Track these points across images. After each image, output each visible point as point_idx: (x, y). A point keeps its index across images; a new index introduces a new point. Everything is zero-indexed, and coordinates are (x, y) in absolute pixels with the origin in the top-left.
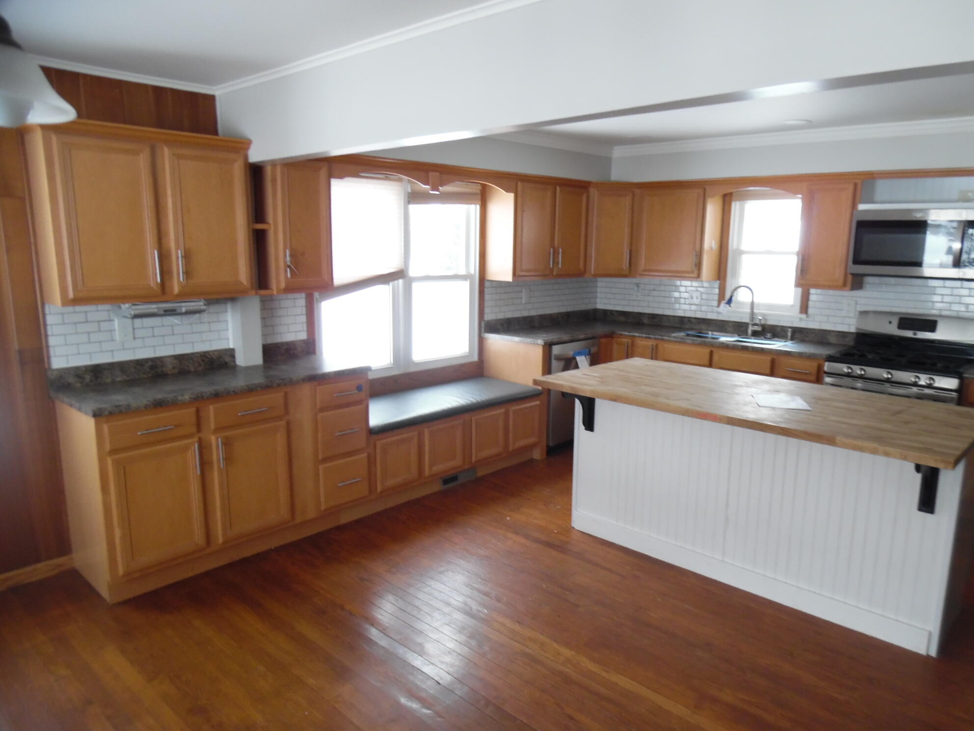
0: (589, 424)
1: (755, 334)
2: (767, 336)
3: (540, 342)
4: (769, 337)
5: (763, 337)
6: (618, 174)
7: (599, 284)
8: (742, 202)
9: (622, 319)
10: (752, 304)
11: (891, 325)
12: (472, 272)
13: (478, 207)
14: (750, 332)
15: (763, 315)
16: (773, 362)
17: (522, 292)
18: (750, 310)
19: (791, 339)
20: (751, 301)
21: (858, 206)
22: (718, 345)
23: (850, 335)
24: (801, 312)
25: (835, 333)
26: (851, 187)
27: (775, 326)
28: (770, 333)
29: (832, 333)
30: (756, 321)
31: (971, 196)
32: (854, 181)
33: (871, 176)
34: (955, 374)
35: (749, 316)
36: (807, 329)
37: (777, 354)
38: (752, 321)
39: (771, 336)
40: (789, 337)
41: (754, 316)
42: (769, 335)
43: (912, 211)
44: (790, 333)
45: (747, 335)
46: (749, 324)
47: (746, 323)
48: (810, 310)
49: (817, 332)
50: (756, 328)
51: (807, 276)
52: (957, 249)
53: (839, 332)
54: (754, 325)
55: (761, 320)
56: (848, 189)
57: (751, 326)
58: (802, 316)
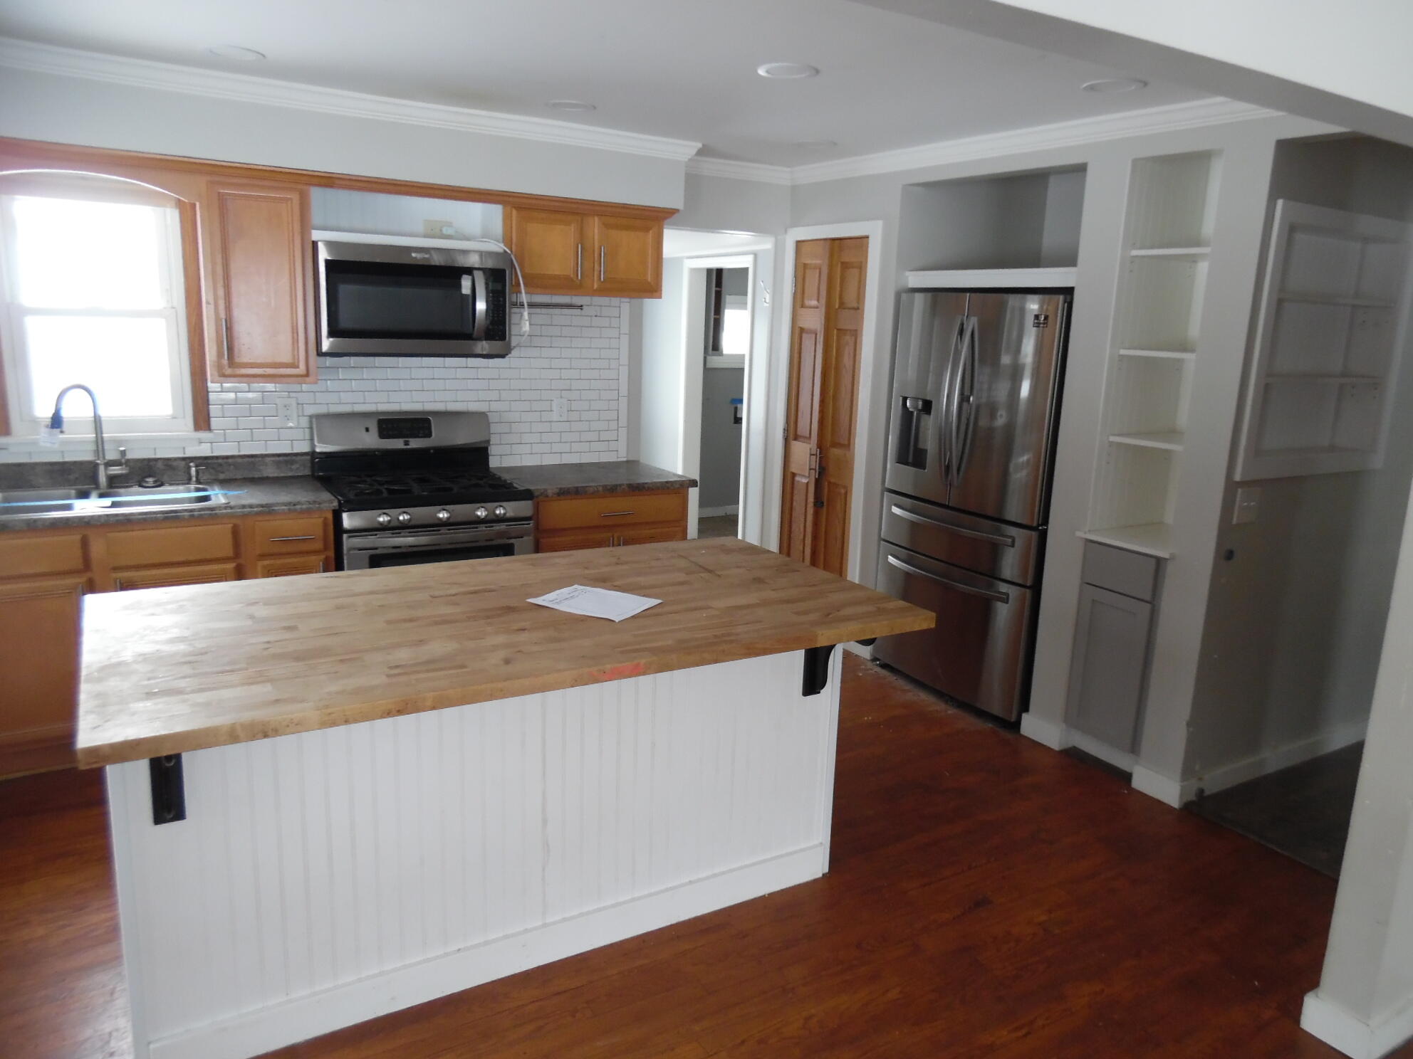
1: (115, 484)
2: (146, 482)
4: (151, 484)
5: (136, 489)
10: (97, 421)
11: (367, 433)
14: (103, 479)
15: (119, 442)
16: (235, 532)
18: (94, 435)
19: (198, 482)
20: (93, 415)
21: (310, 234)
22: (102, 520)
23: (299, 458)
24: (197, 427)
25: (273, 459)
26: (295, 197)
27: (149, 460)
28: (150, 476)
29: (268, 459)
30: (111, 455)
31: (446, 231)
32: (300, 187)
33: (329, 181)
34: (527, 495)
35: (92, 447)
36: (217, 457)
37: (245, 516)
38: (104, 458)
39: (155, 482)
40: (194, 479)
41: (107, 447)
42: (150, 480)
43: (409, 249)
44: (193, 470)
45: (97, 487)
46: (98, 464)
47: (90, 462)
48: (214, 422)
49: (240, 460)
50: (115, 470)
51: (237, 360)
52: (480, 311)
53: (279, 455)
54: (109, 464)
55: (123, 453)
56: (291, 199)
57: (102, 468)
58: (203, 435)
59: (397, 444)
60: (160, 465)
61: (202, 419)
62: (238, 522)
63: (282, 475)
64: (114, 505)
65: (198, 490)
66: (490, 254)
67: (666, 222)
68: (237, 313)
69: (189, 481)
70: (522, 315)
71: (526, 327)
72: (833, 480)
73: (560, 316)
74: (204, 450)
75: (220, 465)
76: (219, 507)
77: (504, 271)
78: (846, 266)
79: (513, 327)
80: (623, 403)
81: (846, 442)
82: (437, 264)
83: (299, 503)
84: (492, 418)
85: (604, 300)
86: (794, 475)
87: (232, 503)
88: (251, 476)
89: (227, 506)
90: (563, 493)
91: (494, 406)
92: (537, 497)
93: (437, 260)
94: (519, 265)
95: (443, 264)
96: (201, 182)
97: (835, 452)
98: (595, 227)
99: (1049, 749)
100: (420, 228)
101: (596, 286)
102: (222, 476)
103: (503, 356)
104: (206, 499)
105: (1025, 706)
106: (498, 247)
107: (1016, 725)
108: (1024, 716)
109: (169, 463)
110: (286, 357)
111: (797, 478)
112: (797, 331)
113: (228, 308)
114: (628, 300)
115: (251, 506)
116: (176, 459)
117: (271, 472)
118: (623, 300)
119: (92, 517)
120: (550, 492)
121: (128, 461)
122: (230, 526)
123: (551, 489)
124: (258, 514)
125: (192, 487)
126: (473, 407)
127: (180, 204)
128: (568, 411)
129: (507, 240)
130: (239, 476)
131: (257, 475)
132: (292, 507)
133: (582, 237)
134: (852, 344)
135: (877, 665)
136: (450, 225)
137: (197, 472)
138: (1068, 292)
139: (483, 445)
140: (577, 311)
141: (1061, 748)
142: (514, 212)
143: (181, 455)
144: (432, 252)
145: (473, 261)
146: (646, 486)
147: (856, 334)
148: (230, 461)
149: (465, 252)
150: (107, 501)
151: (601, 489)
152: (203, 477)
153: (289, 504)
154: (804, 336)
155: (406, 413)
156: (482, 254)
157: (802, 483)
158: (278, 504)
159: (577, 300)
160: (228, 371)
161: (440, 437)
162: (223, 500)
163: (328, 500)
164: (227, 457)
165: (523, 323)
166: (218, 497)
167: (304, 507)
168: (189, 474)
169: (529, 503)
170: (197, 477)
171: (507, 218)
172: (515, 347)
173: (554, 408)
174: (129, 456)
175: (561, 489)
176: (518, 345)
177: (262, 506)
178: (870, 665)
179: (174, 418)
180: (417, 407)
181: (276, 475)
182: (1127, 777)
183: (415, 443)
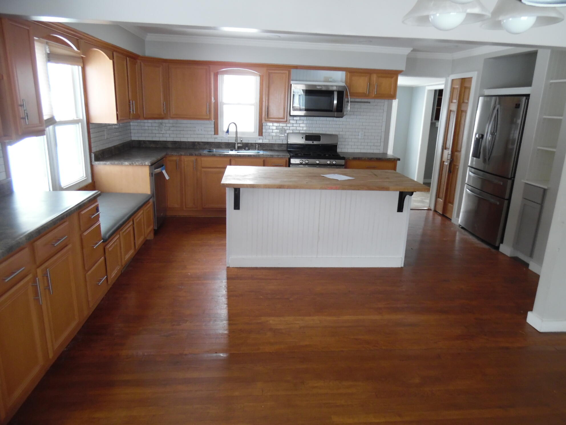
0: (237, 206)
1: (239, 148)
2: (246, 149)
3: (148, 163)
4: (247, 149)
5: (244, 150)
6: (150, 52)
7: (131, 124)
8: (222, 76)
9: (153, 145)
10: (237, 132)
11: (302, 139)
12: (81, 118)
13: (80, 67)
14: (236, 147)
15: (241, 138)
16: (264, 161)
17: (104, 131)
18: (235, 136)
19: (258, 149)
20: (235, 131)
21: (290, 82)
22: (234, 156)
23: (283, 145)
24: (259, 135)
25: (277, 145)
26: (287, 72)
27: (247, 143)
28: (247, 147)
29: (276, 145)
30: (239, 141)
31: (330, 80)
32: (289, 69)
33: (296, 67)
34: (343, 158)
35: (235, 139)
36: (263, 144)
37: (266, 157)
38: (237, 141)
39: (248, 149)
40: (257, 149)
41: (238, 139)
42: (247, 148)
43: (316, 86)
44: (257, 146)
45: (235, 148)
46: (235, 143)
47: (234, 143)
48: (263, 134)
49: (269, 145)
50: (239, 145)
51: (269, 117)
52: (335, 104)
53: (279, 144)
54: (238, 143)
55: (242, 141)
56: (286, 73)
57: (236, 144)
58: (261, 137)
59: (310, 142)
60: (250, 145)
61: (261, 133)
62: (265, 159)
63: (279, 149)
64: (238, 152)
65: (257, 151)
66: (339, 86)
67: (399, 74)
68: (270, 104)
69: (256, 149)
70: (348, 105)
71: (349, 108)
72: (455, 163)
73: (364, 106)
74: (260, 141)
75: (264, 146)
76: (260, 155)
77: (343, 92)
78: (465, 88)
79: (345, 108)
80: (383, 134)
81: (460, 150)
82: (324, 90)
83: (280, 155)
84: (339, 136)
85: (377, 100)
86: (444, 162)
87: (264, 154)
88: (271, 149)
89: (262, 155)
90: (355, 159)
91: (341, 133)
92: (347, 159)
93: (324, 89)
94: (349, 90)
95: (325, 90)
96: (265, 69)
97: (456, 153)
98: (374, 77)
99: (507, 256)
100: (322, 79)
101: (373, 96)
102: (264, 149)
103: (342, 117)
104: (259, 153)
105: (502, 242)
106: (344, 84)
107: (498, 248)
108: (501, 245)
109: (252, 144)
110: (282, 116)
111: (445, 163)
112: (449, 111)
113: (268, 103)
114: (387, 100)
115: (268, 155)
116: (253, 143)
117: (276, 148)
118: (385, 100)
119: (232, 154)
120: (350, 159)
121: (242, 143)
122: (263, 160)
123: (351, 157)
124: (270, 157)
125: (256, 150)
126: (333, 133)
127: (260, 76)
128: (364, 136)
129: (346, 82)
130: (268, 149)
131: (273, 149)
132: (278, 156)
133: (370, 80)
134: (465, 115)
135: (460, 227)
136: (331, 78)
137: (258, 147)
138: (528, 96)
139: (336, 144)
140: (369, 104)
141: (511, 256)
142: (349, 74)
143: (255, 142)
144: (323, 86)
145: (334, 88)
146: (382, 159)
147: (466, 112)
148: (266, 145)
149: (332, 86)
150: (237, 152)
151: (367, 159)
152: (259, 148)
153: (277, 155)
154: (451, 113)
155: (314, 134)
156: (337, 86)
157: (446, 164)
158: (275, 155)
159: (369, 100)
160: (267, 120)
161: (323, 141)
162: (262, 153)
163: (288, 155)
164: (266, 144)
165: (348, 107)
166: (261, 152)
167: (281, 156)
168: (256, 147)
169: (344, 161)
170: (258, 148)
171: (346, 76)
172: (345, 115)
173: (360, 135)
174: (243, 142)
175: (354, 158)
176: (347, 114)
177: (271, 155)
178: (458, 227)
179: (254, 132)
180: (317, 132)
181: (277, 149)
182: (527, 265)
183: (315, 143)
